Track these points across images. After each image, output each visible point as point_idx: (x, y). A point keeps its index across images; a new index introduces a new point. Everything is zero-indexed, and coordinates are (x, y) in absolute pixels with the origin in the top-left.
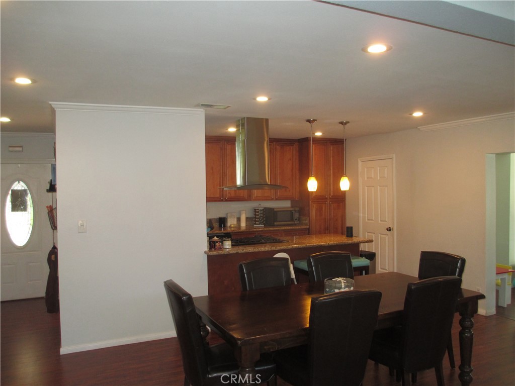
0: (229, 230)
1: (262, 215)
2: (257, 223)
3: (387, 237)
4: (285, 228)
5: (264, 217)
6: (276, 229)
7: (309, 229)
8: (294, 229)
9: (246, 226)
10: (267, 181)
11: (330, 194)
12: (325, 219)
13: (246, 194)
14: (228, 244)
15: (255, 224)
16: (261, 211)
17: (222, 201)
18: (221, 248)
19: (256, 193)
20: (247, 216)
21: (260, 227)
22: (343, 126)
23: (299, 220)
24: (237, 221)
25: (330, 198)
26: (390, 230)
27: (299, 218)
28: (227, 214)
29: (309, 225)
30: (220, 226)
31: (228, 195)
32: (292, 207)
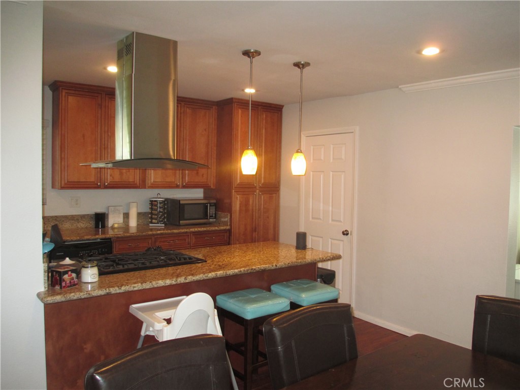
0: (110, 234)
1: (161, 210)
2: (154, 221)
3: (341, 243)
4: (196, 229)
5: (165, 213)
6: (183, 231)
7: (230, 231)
8: (208, 231)
9: (138, 225)
10: (171, 153)
11: (260, 181)
12: (253, 215)
13: (138, 178)
14: (90, 275)
15: (152, 223)
16: (160, 203)
17: (98, 187)
18: (77, 284)
19: (153, 176)
20: (139, 211)
21: (158, 227)
22: (299, 70)
23: (215, 218)
24: (124, 218)
25: (260, 187)
26: (347, 234)
27: (215, 214)
28: (108, 208)
29: (231, 225)
30: (97, 226)
31: (109, 179)
32: (205, 198)
